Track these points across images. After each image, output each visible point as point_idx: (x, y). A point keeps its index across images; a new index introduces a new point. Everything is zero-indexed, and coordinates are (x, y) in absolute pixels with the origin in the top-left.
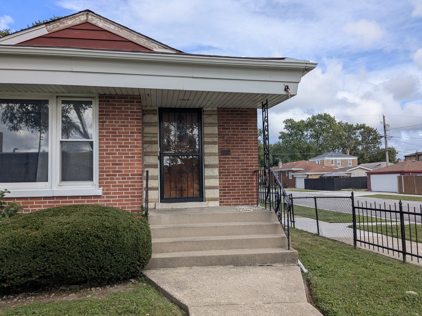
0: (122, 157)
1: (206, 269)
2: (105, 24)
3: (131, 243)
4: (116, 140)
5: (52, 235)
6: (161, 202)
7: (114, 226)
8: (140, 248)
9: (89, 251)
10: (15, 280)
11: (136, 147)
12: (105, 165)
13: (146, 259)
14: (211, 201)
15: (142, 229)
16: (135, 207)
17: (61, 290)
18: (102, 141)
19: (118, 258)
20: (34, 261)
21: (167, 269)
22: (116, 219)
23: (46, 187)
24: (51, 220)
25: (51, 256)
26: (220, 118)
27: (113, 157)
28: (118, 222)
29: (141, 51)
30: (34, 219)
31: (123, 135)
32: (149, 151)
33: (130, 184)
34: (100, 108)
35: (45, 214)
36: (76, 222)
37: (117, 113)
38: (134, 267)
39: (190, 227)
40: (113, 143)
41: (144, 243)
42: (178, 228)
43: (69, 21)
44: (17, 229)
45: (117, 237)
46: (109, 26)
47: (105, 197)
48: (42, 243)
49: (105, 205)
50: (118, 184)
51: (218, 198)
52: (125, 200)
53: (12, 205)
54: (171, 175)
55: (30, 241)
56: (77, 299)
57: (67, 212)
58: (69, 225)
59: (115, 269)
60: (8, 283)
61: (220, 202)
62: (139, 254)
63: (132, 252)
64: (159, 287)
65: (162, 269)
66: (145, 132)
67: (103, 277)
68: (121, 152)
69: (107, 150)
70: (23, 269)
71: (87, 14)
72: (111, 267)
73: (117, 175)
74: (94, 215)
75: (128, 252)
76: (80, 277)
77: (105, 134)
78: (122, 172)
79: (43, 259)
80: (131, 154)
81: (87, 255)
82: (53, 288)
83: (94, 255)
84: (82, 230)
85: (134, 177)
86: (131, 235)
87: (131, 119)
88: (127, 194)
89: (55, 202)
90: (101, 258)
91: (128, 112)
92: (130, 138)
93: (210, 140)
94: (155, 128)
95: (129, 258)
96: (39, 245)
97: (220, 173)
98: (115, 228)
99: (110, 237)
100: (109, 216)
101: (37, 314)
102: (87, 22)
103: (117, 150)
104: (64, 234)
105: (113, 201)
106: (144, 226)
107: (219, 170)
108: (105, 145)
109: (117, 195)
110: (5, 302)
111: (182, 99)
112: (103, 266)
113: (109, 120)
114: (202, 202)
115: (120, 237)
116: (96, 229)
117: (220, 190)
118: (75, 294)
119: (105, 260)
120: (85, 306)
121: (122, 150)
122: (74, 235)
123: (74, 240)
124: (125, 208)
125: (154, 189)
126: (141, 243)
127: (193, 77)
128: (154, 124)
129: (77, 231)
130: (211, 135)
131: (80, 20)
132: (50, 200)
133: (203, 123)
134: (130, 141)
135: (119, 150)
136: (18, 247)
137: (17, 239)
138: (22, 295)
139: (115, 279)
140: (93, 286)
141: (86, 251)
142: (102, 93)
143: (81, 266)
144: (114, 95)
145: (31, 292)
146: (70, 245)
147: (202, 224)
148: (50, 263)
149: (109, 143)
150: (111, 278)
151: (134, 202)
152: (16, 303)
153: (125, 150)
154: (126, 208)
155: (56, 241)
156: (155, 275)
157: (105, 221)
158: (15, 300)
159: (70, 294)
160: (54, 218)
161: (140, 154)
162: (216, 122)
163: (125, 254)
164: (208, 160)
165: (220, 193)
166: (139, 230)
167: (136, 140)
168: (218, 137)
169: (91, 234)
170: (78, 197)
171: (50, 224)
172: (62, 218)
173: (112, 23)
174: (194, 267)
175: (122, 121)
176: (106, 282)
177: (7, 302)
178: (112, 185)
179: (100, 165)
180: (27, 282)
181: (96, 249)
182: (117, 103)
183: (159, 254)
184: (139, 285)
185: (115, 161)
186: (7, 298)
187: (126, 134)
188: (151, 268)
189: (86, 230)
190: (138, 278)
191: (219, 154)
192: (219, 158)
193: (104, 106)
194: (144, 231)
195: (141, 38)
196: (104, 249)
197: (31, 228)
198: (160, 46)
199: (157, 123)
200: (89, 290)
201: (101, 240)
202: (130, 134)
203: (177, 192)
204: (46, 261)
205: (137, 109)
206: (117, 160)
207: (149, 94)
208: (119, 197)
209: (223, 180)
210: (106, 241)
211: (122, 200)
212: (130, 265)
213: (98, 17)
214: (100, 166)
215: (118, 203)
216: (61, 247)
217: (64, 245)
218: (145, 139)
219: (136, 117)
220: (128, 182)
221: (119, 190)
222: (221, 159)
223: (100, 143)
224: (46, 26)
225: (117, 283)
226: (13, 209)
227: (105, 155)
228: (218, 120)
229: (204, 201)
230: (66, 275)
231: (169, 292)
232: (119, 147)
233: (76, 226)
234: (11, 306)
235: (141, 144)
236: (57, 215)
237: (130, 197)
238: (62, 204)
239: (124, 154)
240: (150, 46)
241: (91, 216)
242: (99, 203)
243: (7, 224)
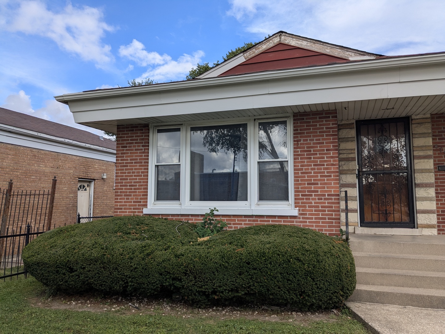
0: (317, 176)
1: (425, 311)
2: (297, 42)
3: (333, 270)
4: (310, 158)
5: (255, 254)
6: (361, 226)
7: (314, 249)
8: (344, 276)
9: (290, 274)
10: (224, 293)
11: (333, 165)
12: (300, 184)
13: (350, 289)
14: (426, 228)
15: (345, 256)
16: (333, 230)
17: (263, 310)
18: (297, 160)
19: (320, 285)
20: (240, 277)
21: (374, 303)
22: (316, 242)
23: (246, 206)
24: (253, 239)
25: (255, 274)
26: (435, 127)
27: (308, 177)
28: (318, 245)
29: (337, 62)
30: (239, 237)
31: (318, 153)
32: (345, 169)
33: (327, 205)
34: (294, 127)
35: (248, 232)
36: (277, 243)
37: (311, 130)
38: (336, 296)
39: (401, 259)
40: (307, 162)
41: (348, 271)
42: (385, 258)
43: (263, 46)
44: (225, 245)
45: (318, 261)
46: (301, 43)
47: (301, 218)
48: (247, 260)
49: (302, 226)
50: (314, 205)
51: (435, 225)
52: (322, 223)
53: (219, 222)
54: (372, 196)
55: (237, 257)
56: (279, 321)
57: (266, 231)
58: (270, 245)
59: (317, 296)
60: (218, 295)
61: (439, 230)
62: (342, 283)
63: (335, 280)
64: (367, 324)
65: (368, 303)
66: (341, 148)
67: (305, 302)
68: (316, 171)
69: (302, 169)
70: (231, 284)
71: (280, 35)
72: (313, 293)
73: (313, 195)
74: (293, 237)
75: (330, 279)
76: (281, 299)
77: (299, 153)
78: (317, 191)
79: (248, 276)
80: (327, 172)
81: (289, 277)
82: (256, 306)
83: (295, 278)
84: (282, 251)
85: (331, 197)
86: (333, 261)
87: (327, 135)
88: (324, 216)
89: (254, 221)
90: (303, 283)
91: (323, 128)
92: (325, 156)
93: (421, 153)
94: (352, 143)
95: (331, 286)
96: (244, 262)
97: (436, 193)
98: (315, 252)
99: (311, 261)
100: (308, 238)
101: (244, 330)
102: (280, 43)
103: (312, 169)
104: (266, 253)
105: (309, 222)
106: (346, 252)
107: (436, 191)
108: (300, 165)
109: (314, 217)
110: (215, 313)
111: (385, 109)
112: (304, 291)
113: (303, 139)
114: (413, 229)
115: (322, 262)
116: (296, 251)
117: (438, 215)
118: (277, 315)
119: (306, 285)
120: (289, 331)
121: (318, 169)
122: (276, 255)
123: (276, 261)
124: (322, 230)
125: (353, 212)
126: (344, 271)
127: (400, 82)
128: (351, 139)
129: (278, 252)
130: (422, 148)
131: (274, 43)
132: (249, 219)
133: (412, 134)
134: (326, 159)
135: (314, 169)
136: (226, 262)
137: (225, 254)
138: (229, 308)
139: (316, 307)
140: (294, 311)
141: (287, 273)
142: (296, 111)
143: (283, 288)
144: (308, 112)
145: (237, 307)
146: (272, 265)
147: (416, 256)
148: (254, 281)
149: (304, 162)
150: (312, 305)
151: (332, 225)
152: (225, 315)
153: (321, 169)
154: (324, 230)
155: (259, 259)
156: (360, 309)
157: (304, 243)
158: (224, 312)
159: (272, 315)
160: (255, 237)
161: (337, 172)
162: (430, 131)
163: (327, 281)
164: (419, 178)
165: (438, 219)
166: (341, 256)
167: (332, 157)
168: (433, 150)
169: (291, 256)
170: (274, 217)
171: (253, 242)
172: (263, 238)
173: (304, 39)
174: (409, 307)
175: (317, 138)
176: (307, 308)
177: (217, 313)
178: (308, 206)
179: (295, 184)
180: (234, 297)
181: (297, 272)
182: (311, 121)
183: (364, 285)
184: (343, 317)
185: (311, 180)
186: (217, 310)
187: (321, 152)
188: (355, 300)
189: (286, 251)
190: (340, 309)
191: (436, 170)
192: (436, 175)
193: (299, 124)
194: (347, 257)
195: (335, 49)
196: (305, 273)
197: (237, 245)
198: (356, 54)
199: (354, 137)
200: (289, 313)
201: (302, 263)
202: (325, 152)
203: (381, 215)
204: (251, 278)
205: (333, 124)
206: (313, 180)
207: (347, 107)
208: (315, 218)
209: (442, 202)
210: (306, 265)
211: (319, 222)
212: (332, 293)
213: (291, 36)
214: (295, 186)
215: (314, 224)
216: (264, 266)
217: (267, 265)
218: (341, 156)
219: (332, 133)
220: (325, 203)
221: (315, 211)
222: (439, 177)
223: (294, 162)
224: (243, 55)
225: (318, 311)
226: (220, 225)
227: (300, 175)
228: (433, 129)
229: (416, 227)
230: (269, 295)
231: (379, 332)
232: (314, 165)
233: (277, 246)
234: (221, 318)
235: (338, 161)
236: (258, 234)
237: (327, 219)
238: (260, 223)
239: (320, 173)
240: (345, 55)
241: (290, 237)
242: (295, 223)
243: (216, 239)
